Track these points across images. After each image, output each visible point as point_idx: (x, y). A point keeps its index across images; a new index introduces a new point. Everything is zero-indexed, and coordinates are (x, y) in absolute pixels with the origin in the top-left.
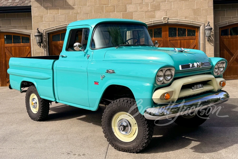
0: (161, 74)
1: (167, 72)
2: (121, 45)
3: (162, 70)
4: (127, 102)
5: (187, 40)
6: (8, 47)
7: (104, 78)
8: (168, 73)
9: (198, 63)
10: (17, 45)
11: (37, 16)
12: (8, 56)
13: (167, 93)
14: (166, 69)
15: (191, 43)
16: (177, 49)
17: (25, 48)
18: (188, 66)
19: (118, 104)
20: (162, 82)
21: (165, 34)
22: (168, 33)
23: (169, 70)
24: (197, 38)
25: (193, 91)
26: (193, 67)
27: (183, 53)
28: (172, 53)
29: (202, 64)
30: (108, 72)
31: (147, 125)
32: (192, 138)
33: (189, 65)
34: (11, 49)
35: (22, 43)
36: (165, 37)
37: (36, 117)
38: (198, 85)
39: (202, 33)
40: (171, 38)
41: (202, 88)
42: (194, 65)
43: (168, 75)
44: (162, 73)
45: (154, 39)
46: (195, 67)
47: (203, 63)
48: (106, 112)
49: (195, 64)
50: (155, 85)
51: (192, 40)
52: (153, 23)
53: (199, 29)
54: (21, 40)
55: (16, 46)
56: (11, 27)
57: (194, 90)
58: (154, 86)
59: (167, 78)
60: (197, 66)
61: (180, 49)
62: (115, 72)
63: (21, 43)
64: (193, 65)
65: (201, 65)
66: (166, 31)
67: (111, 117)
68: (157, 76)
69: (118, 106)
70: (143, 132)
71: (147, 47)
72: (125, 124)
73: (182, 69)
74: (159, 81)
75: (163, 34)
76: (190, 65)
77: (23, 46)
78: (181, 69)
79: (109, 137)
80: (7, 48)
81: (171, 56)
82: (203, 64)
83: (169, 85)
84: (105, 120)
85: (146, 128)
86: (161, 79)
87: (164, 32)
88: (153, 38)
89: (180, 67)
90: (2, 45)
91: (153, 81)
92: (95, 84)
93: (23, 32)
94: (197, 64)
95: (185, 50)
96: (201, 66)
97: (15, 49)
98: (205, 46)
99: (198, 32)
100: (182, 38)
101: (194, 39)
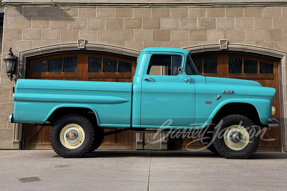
11: (12, 30)
21: (223, 67)
22: (227, 66)
24: (276, 77)
36: (223, 74)
39: (285, 68)
40: (233, 76)
53: (279, 62)
66: (224, 63)
75: (219, 67)
87: (220, 64)
88: (203, 73)
99: (278, 68)
100: (252, 75)
101: (271, 79)
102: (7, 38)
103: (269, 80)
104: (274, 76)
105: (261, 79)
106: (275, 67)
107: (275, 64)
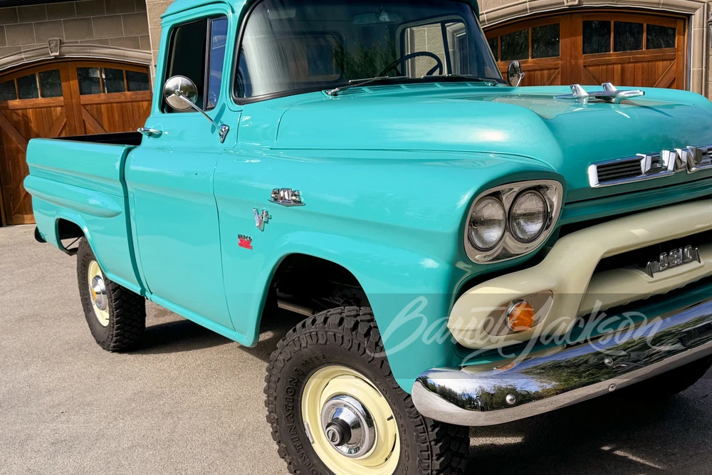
0: (492, 211)
1: (521, 199)
2: (353, 83)
3: (497, 196)
4: (355, 327)
5: (646, 64)
6: (89, 106)
7: (267, 222)
8: (530, 204)
9: (679, 151)
10: (116, 96)
11: (162, 4)
12: (92, 130)
13: (518, 301)
14: (517, 187)
15: (661, 71)
16: (583, 91)
17: (139, 107)
18: (632, 167)
19: (319, 336)
20: (497, 251)
21: (571, 43)
22: (580, 39)
23: (537, 189)
24: (680, 53)
25: (650, 279)
26: (653, 170)
27: (613, 106)
28: (555, 110)
29: (700, 155)
30: (277, 198)
31: (437, 430)
32: (642, 458)
33: (639, 161)
34: (99, 111)
35: (129, 90)
36: (571, 56)
37: (105, 338)
38: (678, 251)
39: (697, 35)
40: (591, 58)
41: (695, 264)
42: (663, 162)
43: (530, 216)
44: (497, 205)
45: (532, 62)
46: (666, 169)
47: (704, 149)
48: (277, 363)
49: (668, 158)
50: (461, 265)
51: (664, 60)
52: (530, 9)
53: (687, 23)
54: (125, 80)
55: (112, 101)
56: (94, 42)
57: (657, 276)
58: (455, 273)
59: (523, 231)
60: (676, 167)
61: (598, 89)
62: (300, 202)
63: (127, 92)
64: (657, 162)
65: (696, 158)
66: (573, 34)
67: (298, 381)
68: (472, 222)
69: (320, 341)
70: (420, 460)
71: (470, 86)
72: (347, 416)
73: (600, 181)
74: (480, 245)
75: (564, 43)
76: (643, 162)
77: (132, 102)
78: (593, 180)
79: (293, 459)
80: (88, 108)
81: (549, 123)
82: (705, 154)
83: (536, 259)
84: (275, 394)
85: (433, 443)
86: (493, 234)
87: (566, 37)
88: (530, 59)
89: (592, 172)
90: (72, 99)
91: (448, 247)
92: (240, 245)
93: (127, 57)
94: (673, 156)
95: (622, 94)
96: (693, 163)
97: (111, 111)
98: (707, 80)
99: (684, 35)
100: (630, 55)
101: (670, 60)
102: (155, 20)
103: (665, 62)
104: (675, 52)
105: (649, 61)
106: (679, 34)
107: (679, 25)
